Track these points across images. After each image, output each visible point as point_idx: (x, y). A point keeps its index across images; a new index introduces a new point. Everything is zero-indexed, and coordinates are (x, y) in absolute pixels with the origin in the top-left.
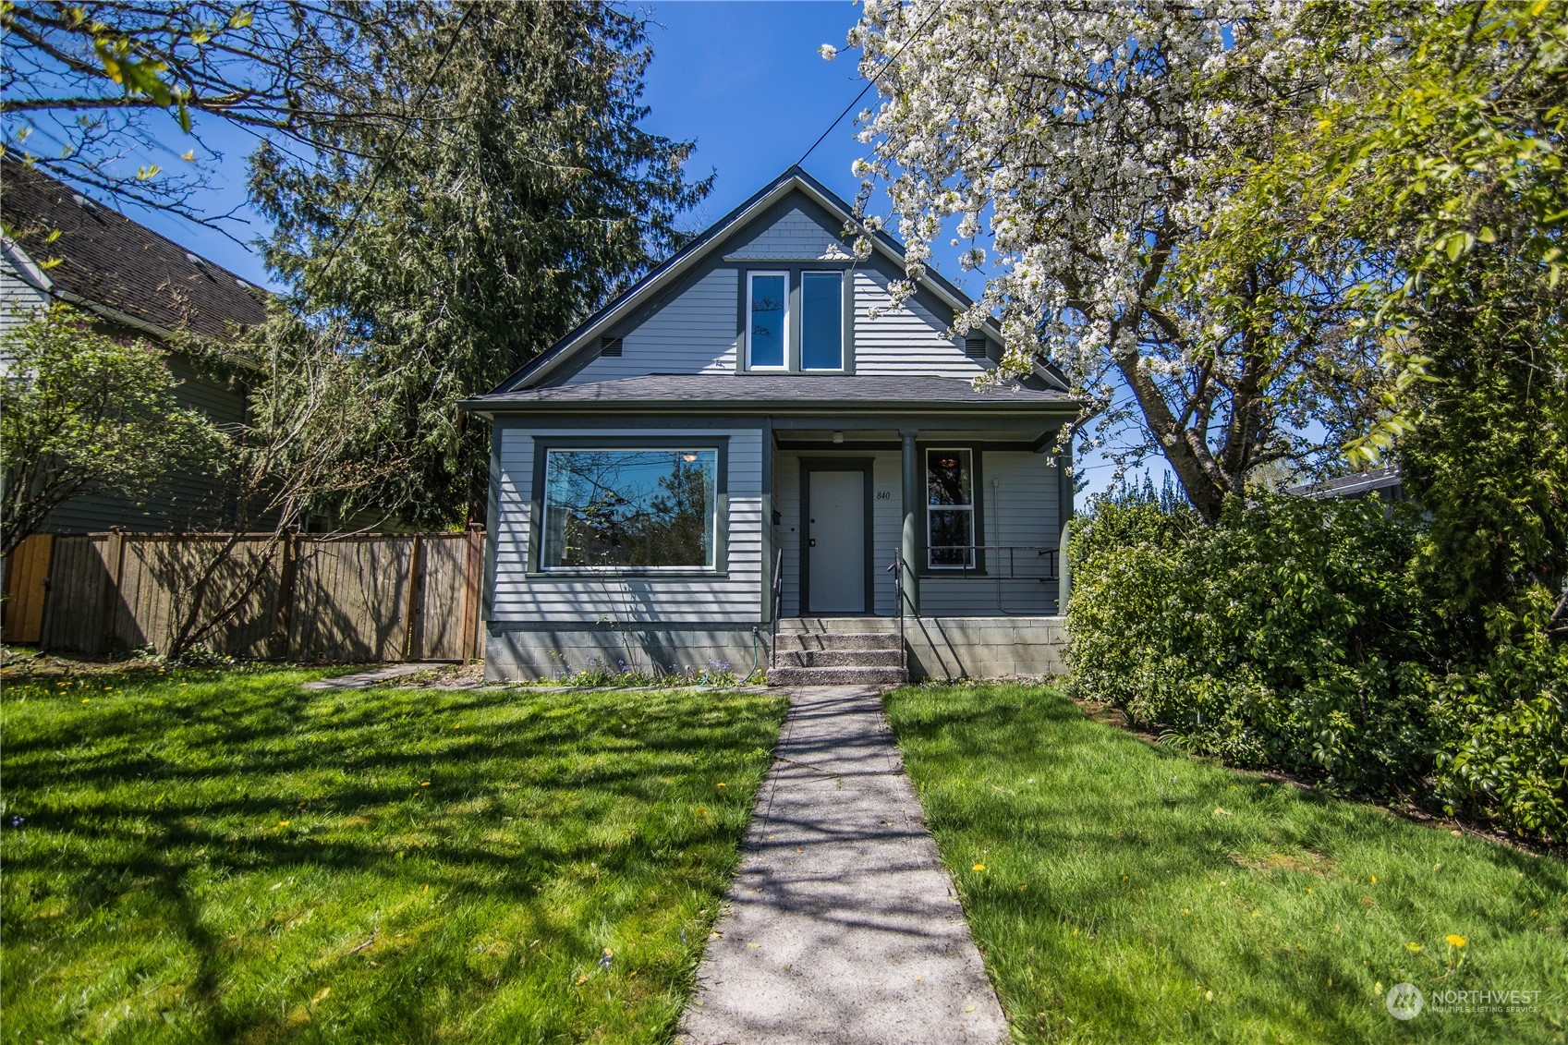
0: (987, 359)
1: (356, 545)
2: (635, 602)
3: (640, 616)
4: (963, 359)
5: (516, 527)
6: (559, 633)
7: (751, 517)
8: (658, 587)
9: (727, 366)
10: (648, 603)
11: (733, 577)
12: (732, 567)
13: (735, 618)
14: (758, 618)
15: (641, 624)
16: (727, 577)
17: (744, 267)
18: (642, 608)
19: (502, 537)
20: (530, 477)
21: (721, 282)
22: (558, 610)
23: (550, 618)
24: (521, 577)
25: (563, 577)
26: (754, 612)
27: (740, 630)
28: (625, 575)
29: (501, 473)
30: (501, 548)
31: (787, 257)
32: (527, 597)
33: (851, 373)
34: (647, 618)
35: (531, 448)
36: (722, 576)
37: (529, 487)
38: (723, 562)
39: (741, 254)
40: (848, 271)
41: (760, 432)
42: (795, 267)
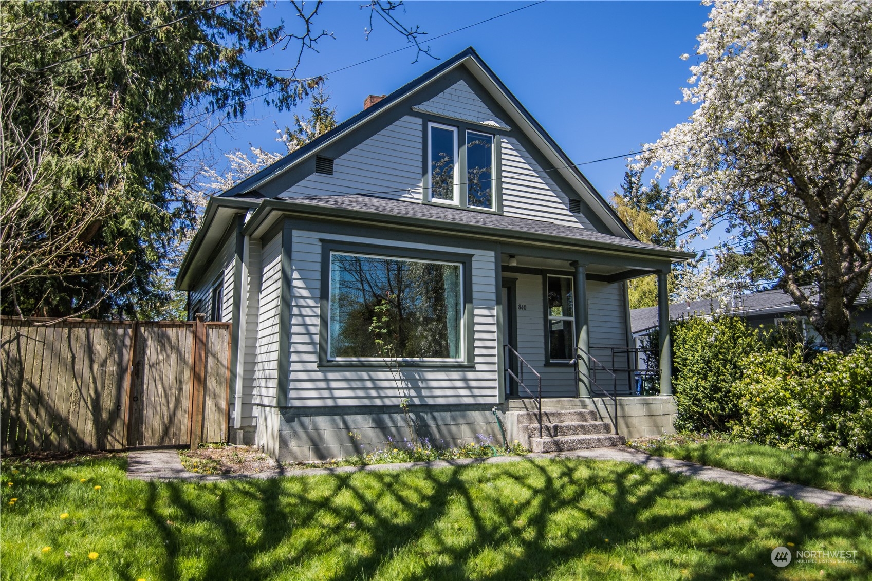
0: (581, 215)
1: (66, 331)
2: (408, 388)
3: (412, 401)
4: (567, 212)
5: (308, 321)
6: (346, 417)
7: (490, 320)
8: (429, 375)
9: (415, 196)
10: (417, 389)
11: (478, 367)
12: (477, 359)
13: (481, 401)
14: (496, 400)
15: (411, 407)
16: (473, 367)
17: (427, 118)
18: (413, 393)
19: (294, 329)
20: (318, 276)
21: (409, 126)
22: (345, 397)
23: (341, 403)
24: (314, 366)
25: (349, 367)
26: (493, 396)
27: (483, 410)
28: (400, 365)
29: (292, 271)
30: (295, 339)
31: (458, 116)
32: (322, 385)
33: (500, 214)
34: (417, 401)
35: (318, 249)
36: (471, 367)
37: (318, 285)
38: (471, 356)
39: (425, 107)
40: (498, 136)
41: (492, 254)
42: (461, 125)
